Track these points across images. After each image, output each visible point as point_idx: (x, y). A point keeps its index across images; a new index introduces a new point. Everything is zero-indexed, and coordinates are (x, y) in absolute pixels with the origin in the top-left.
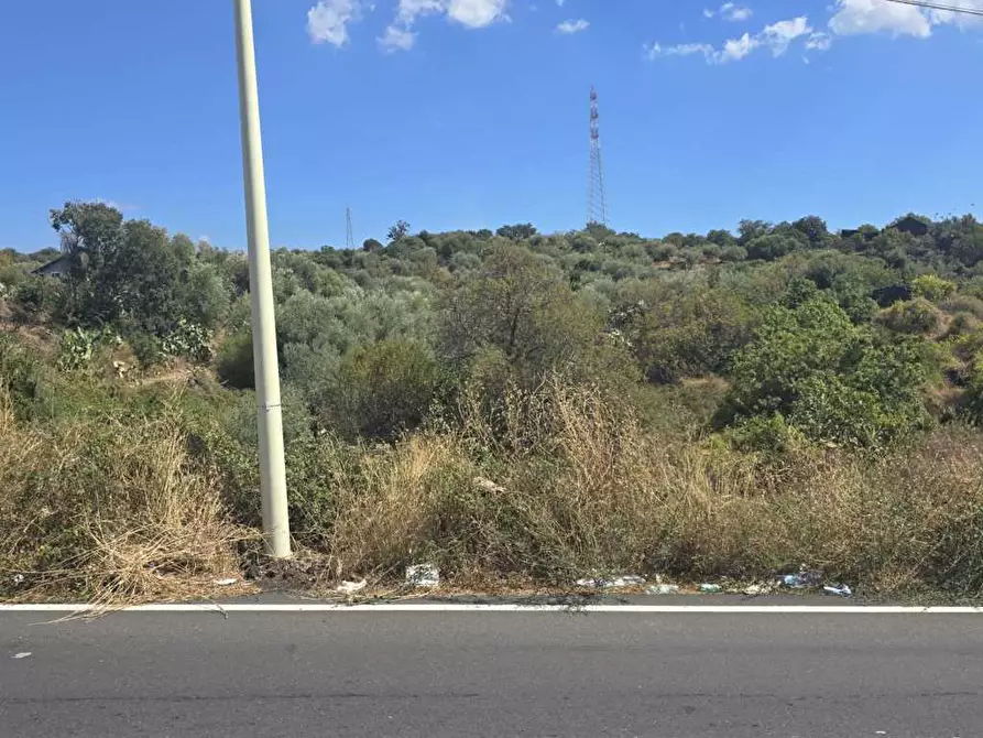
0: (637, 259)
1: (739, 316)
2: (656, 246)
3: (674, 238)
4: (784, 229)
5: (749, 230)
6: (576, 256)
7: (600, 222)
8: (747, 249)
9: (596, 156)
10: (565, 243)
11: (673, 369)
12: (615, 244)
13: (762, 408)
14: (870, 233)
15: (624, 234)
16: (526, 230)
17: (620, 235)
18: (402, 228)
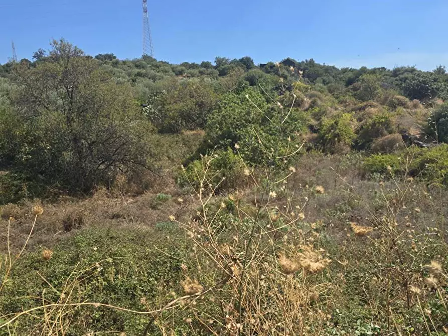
0: (167, 73)
1: (212, 98)
2: (177, 67)
3: (185, 64)
4: (234, 61)
5: (219, 62)
6: (136, 70)
7: (149, 54)
8: (219, 71)
9: (146, 21)
10: (131, 65)
11: (178, 125)
12: (157, 66)
13: (222, 145)
14: (272, 66)
15: (162, 61)
16: (110, 57)
17: (159, 62)
18: (41, 53)
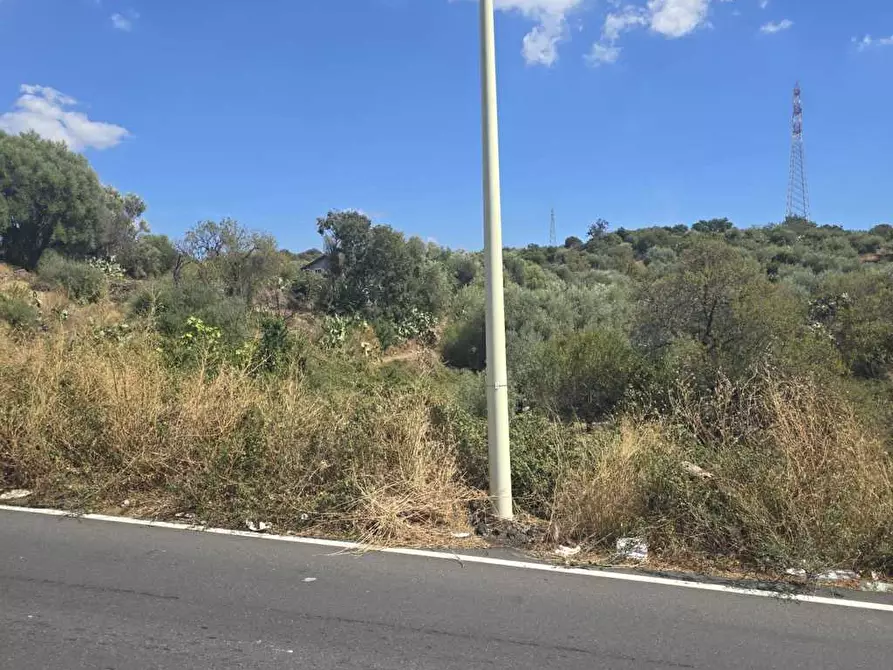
0: (839, 251)
3: (882, 230)
6: (774, 249)
7: (800, 214)
9: (798, 151)
10: (762, 236)
12: (816, 236)
15: (826, 226)
17: (821, 228)
18: (601, 226)
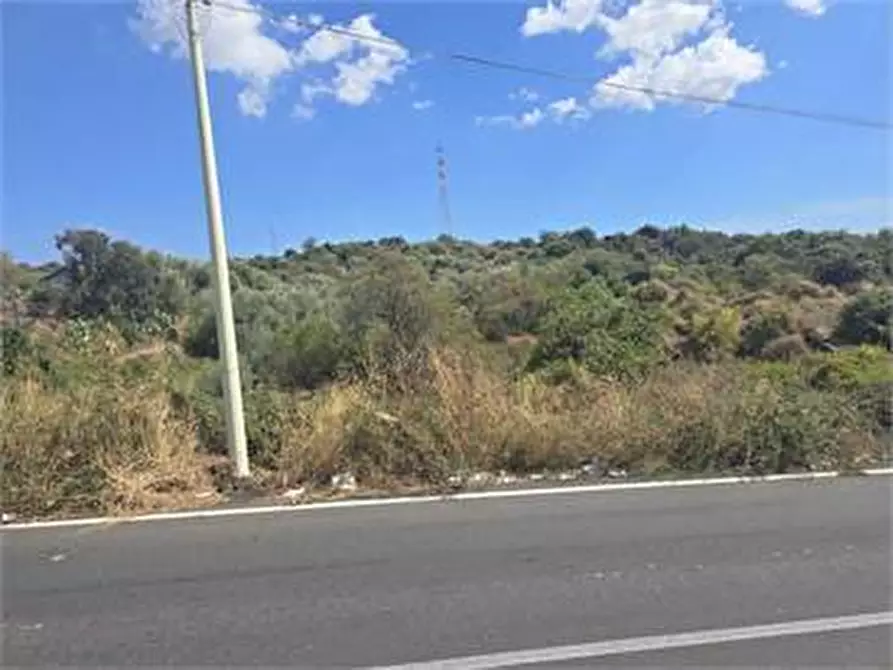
0: (473, 258)
1: (541, 295)
2: (486, 249)
3: (497, 244)
4: (568, 236)
5: (546, 237)
6: (433, 257)
7: (448, 234)
8: (545, 250)
10: (425, 249)
11: (501, 331)
12: (458, 248)
13: (560, 355)
14: (623, 238)
15: (464, 241)
16: (398, 241)
17: (461, 243)
